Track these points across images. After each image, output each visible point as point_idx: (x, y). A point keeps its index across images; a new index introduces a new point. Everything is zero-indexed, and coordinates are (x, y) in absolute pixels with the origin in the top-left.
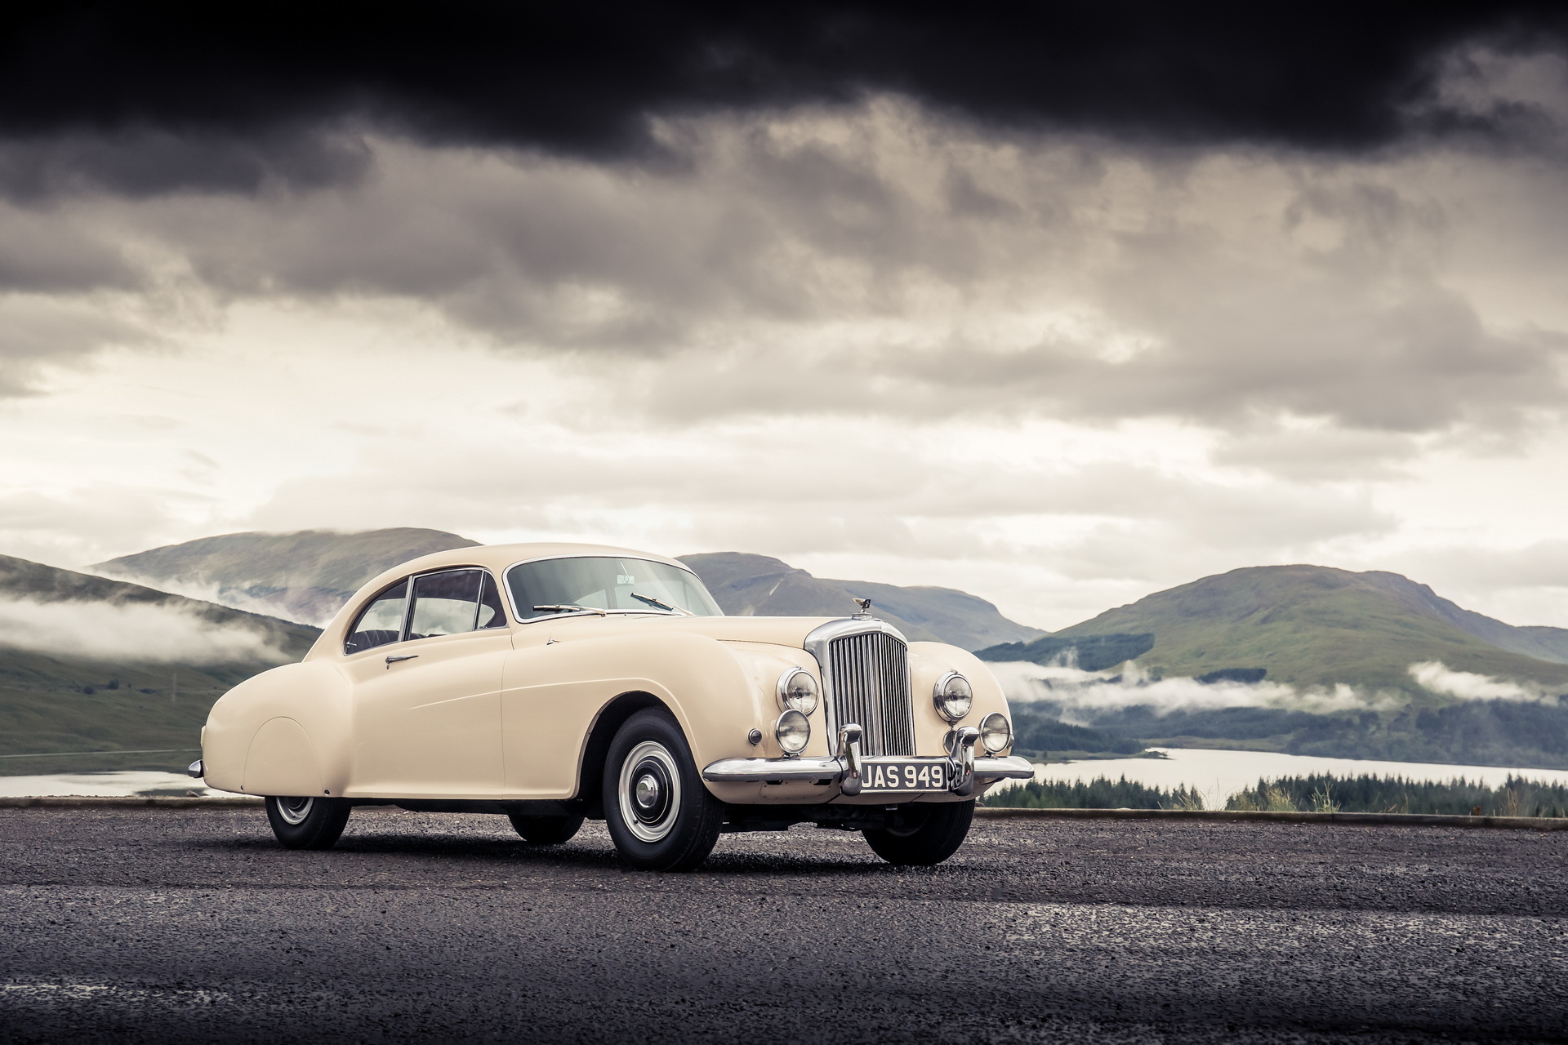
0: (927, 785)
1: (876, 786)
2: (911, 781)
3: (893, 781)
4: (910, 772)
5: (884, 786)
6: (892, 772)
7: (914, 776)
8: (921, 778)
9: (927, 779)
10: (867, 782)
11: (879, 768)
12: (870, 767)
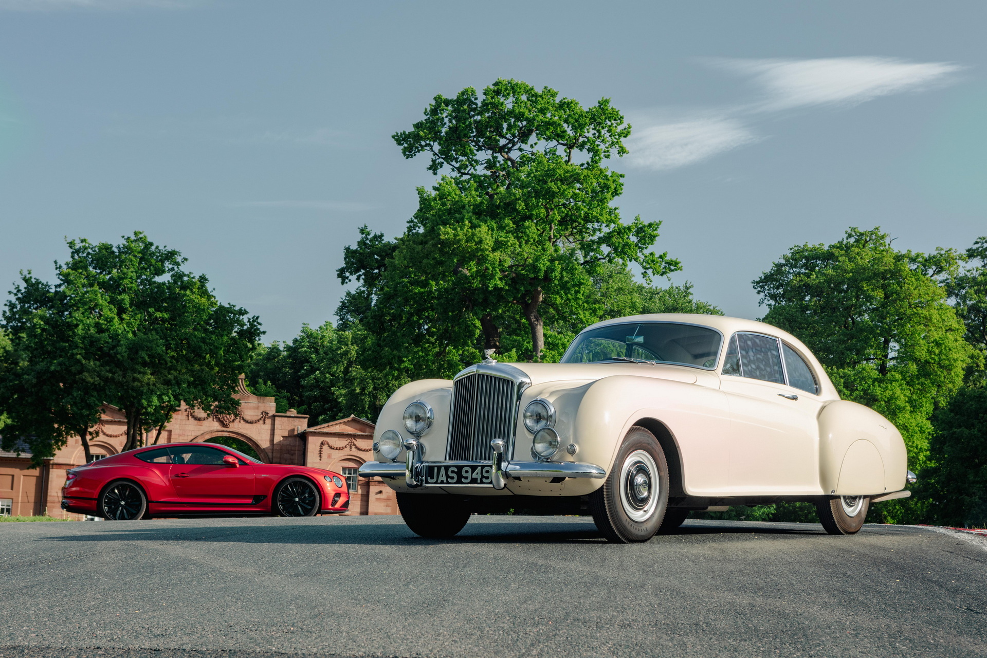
0: (479, 481)
1: (439, 481)
2: (466, 478)
3: (453, 478)
4: (467, 472)
5: (445, 481)
6: (453, 472)
7: (469, 475)
8: (474, 476)
9: (479, 477)
10: (432, 478)
11: (443, 468)
12: (436, 469)
